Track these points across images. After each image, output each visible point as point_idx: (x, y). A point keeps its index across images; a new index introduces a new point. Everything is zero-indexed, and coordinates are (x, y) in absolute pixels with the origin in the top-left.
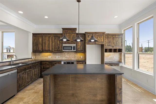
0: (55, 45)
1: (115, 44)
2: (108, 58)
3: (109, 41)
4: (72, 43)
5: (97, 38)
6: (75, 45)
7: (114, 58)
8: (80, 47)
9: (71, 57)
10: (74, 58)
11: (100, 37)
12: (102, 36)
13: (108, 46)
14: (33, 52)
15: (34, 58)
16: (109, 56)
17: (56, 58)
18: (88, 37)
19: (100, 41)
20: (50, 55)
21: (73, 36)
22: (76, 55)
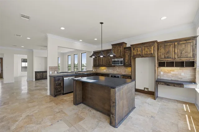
0: (107, 61)
1: (179, 54)
2: (170, 74)
3: (167, 51)
4: (120, 57)
5: (145, 49)
6: (122, 59)
7: (181, 75)
8: (128, 61)
9: (122, 71)
10: (125, 72)
11: (148, 49)
12: (152, 46)
13: (165, 58)
14: (94, 66)
15: (95, 70)
16: (172, 72)
17: (109, 71)
18: (133, 49)
19: (149, 53)
20: (105, 69)
21: (121, 50)
22: (126, 70)
